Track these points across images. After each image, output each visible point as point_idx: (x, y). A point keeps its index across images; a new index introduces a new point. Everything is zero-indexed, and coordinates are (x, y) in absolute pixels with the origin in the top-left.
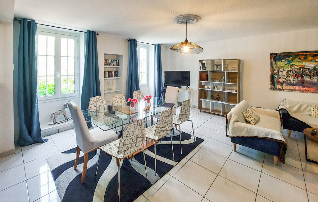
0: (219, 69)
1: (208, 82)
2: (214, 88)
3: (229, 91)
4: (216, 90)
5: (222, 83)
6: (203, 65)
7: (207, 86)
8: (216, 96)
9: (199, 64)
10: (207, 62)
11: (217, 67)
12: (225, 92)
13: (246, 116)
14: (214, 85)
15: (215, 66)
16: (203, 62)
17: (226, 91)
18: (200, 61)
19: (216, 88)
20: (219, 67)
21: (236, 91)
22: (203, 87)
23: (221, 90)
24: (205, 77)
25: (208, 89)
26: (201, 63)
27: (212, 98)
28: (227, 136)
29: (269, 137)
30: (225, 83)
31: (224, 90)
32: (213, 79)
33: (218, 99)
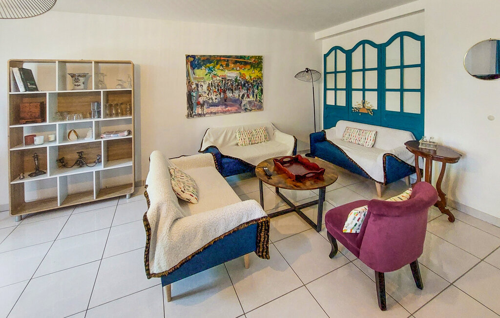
0: (82, 86)
1: (48, 123)
2: (66, 137)
3: (113, 137)
4: (73, 141)
5: (94, 120)
6: (27, 76)
7: (42, 137)
8: (74, 156)
9: (12, 77)
10: (39, 70)
11: (77, 80)
12: (102, 140)
14: (65, 129)
15: (69, 78)
16: (26, 66)
17: (106, 138)
18: (13, 64)
19: (73, 135)
20: (82, 80)
21: (129, 133)
22: (30, 140)
23: (90, 139)
24: (37, 111)
25: (48, 146)
26: (16, 70)
27: (62, 163)
30: (102, 119)
31: (98, 136)
32: (61, 114)
33: (81, 162)
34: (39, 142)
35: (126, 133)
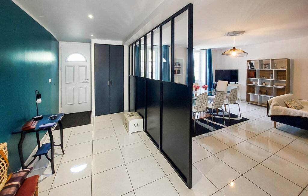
0: (267, 68)
1: (256, 78)
2: (262, 84)
3: (278, 87)
4: (264, 85)
5: (270, 80)
6: (251, 65)
7: (255, 83)
8: (264, 91)
9: (247, 64)
10: (255, 62)
11: (265, 66)
12: (273, 87)
13: (287, 103)
14: (262, 81)
15: (263, 66)
16: (251, 62)
17: (274, 86)
18: (248, 61)
19: (264, 83)
20: (267, 66)
21: (285, 87)
22: (251, 83)
23: (269, 86)
24: (253, 75)
25: (256, 85)
26: (249, 63)
27: (261, 92)
28: (268, 116)
29: (304, 116)
30: (273, 80)
31: (272, 85)
32: (260, 77)
33: (266, 93)
34: (254, 83)
35: (283, 87)
